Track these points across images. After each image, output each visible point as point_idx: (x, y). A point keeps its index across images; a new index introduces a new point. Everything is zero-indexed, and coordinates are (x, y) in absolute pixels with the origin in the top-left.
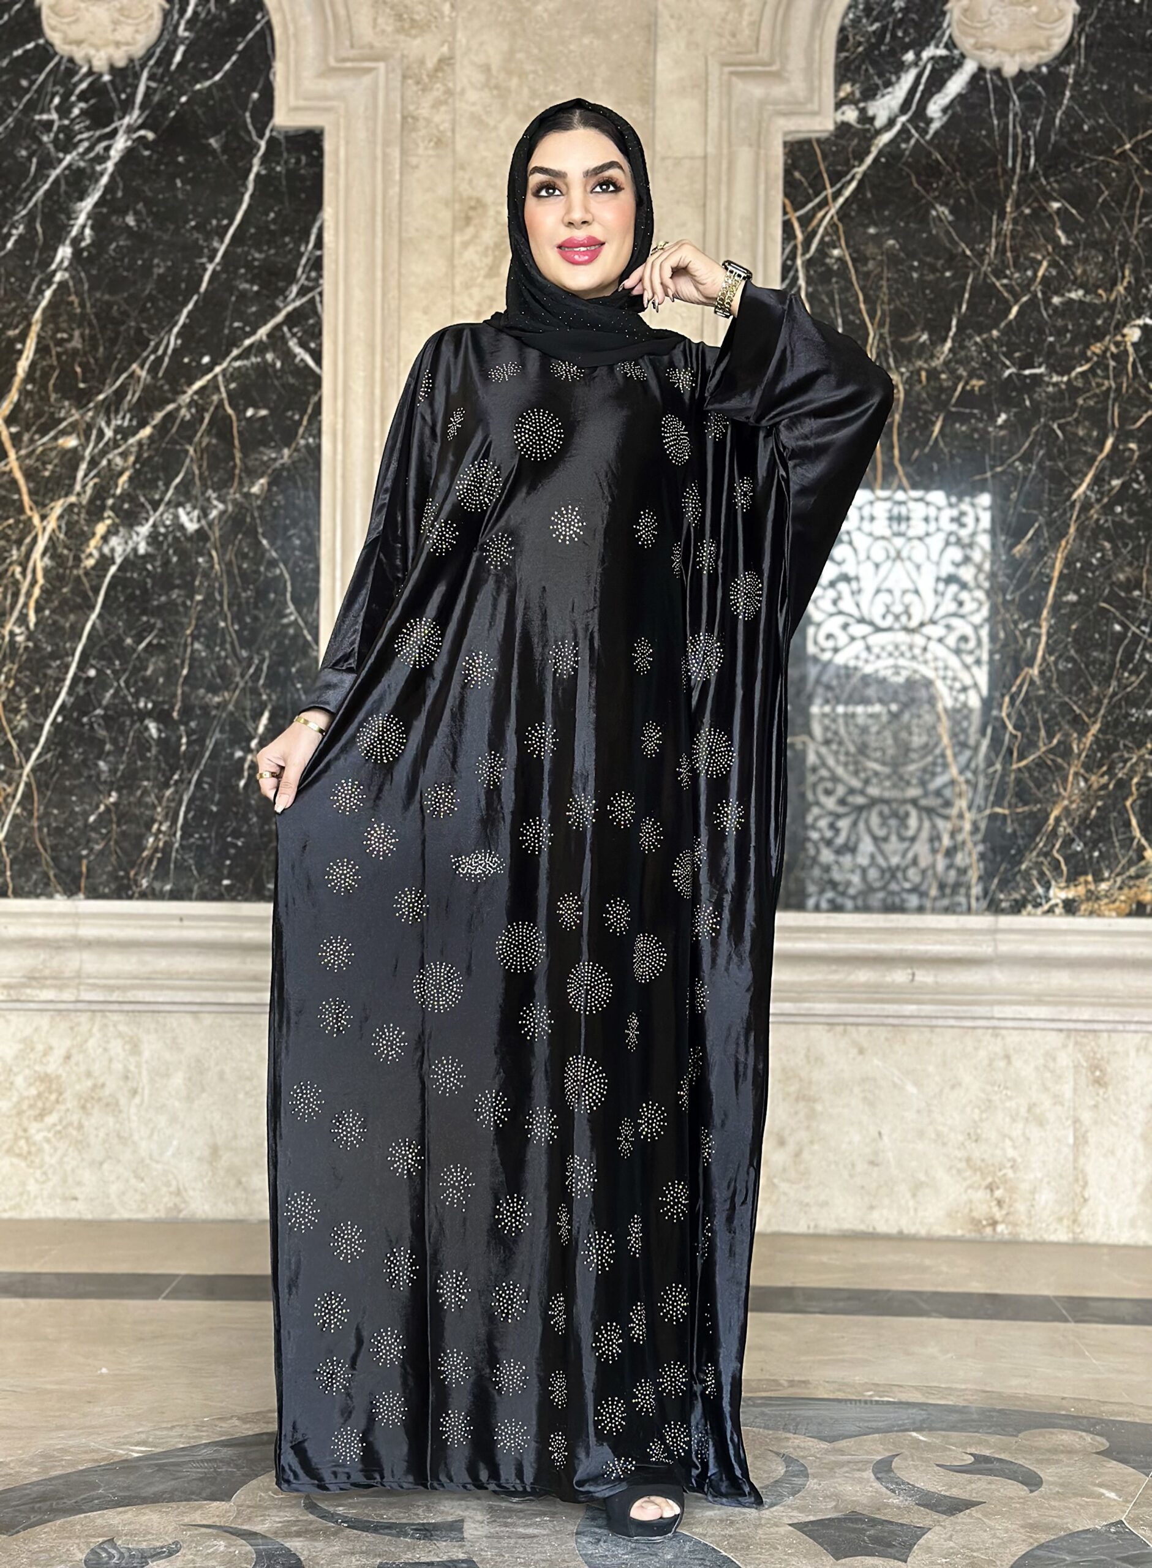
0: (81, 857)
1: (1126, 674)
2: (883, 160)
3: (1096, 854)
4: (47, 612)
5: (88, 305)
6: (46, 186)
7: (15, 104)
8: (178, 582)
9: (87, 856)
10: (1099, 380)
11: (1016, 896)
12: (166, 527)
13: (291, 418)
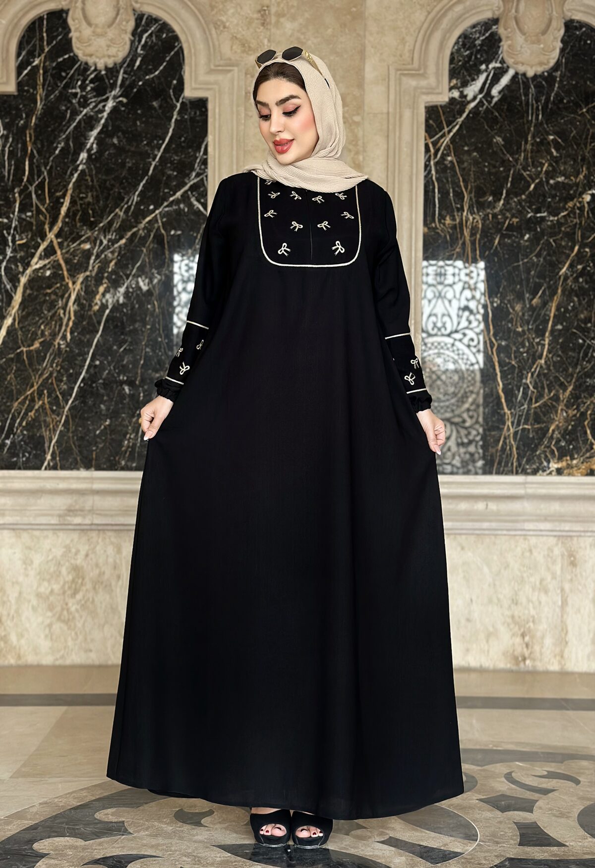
0: (93, 451)
1: (585, 363)
2: (471, 115)
3: (571, 447)
4: (76, 334)
5: (95, 181)
6: (75, 124)
7: (59, 84)
8: (138, 318)
9: (95, 450)
10: (571, 219)
11: (534, 466)
12: (133, 288)
13: (192, 235)
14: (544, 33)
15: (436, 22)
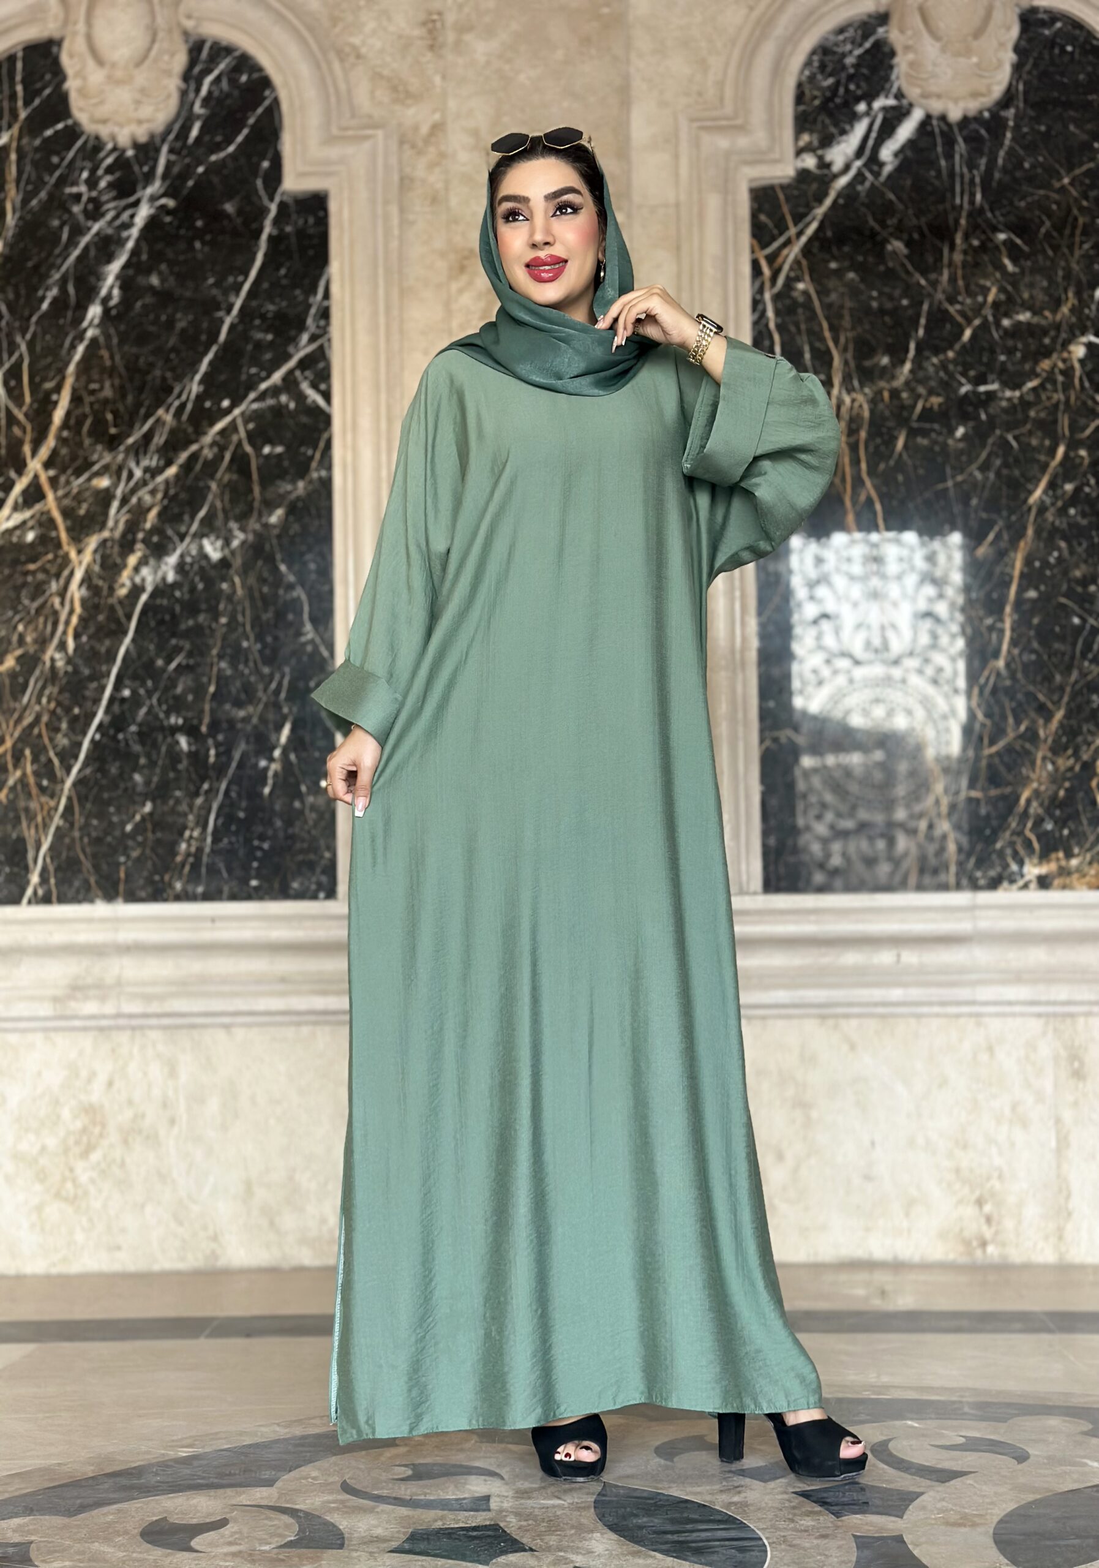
0: (118, 864)
1: (1086, 664)
3: (1066, 832)
4: (84, 639)
5: (117, 358)
6: (76, 253)
7: (47, 178)
8: (203, 606)
9: (125, 863)
10: (1049, 394)
11: (992, 873)
12: (192, 557)
13: (305, 454)
14: (978, 34)
15: (764, 26)
